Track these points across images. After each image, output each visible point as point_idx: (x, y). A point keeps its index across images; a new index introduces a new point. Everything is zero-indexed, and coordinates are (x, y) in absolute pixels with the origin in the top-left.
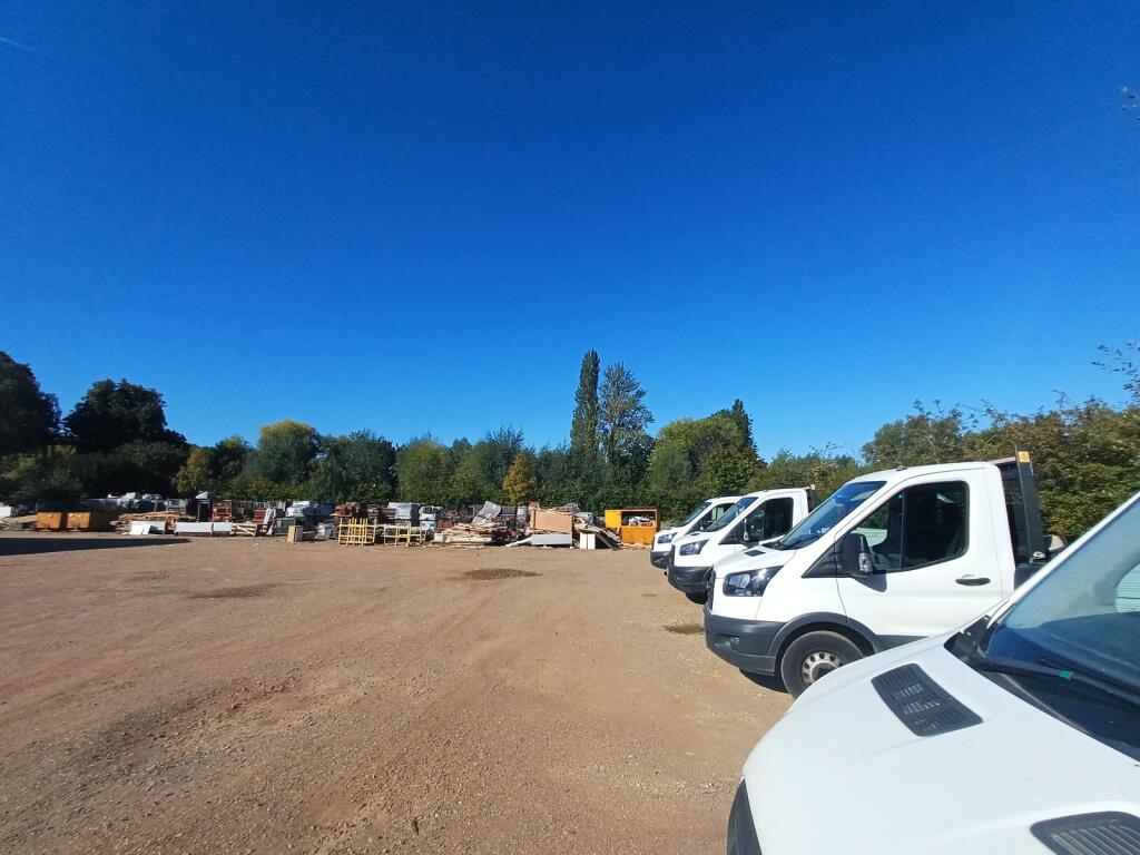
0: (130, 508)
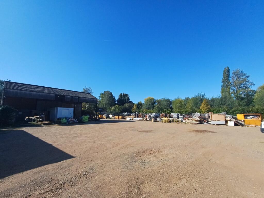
0: (126, 115)
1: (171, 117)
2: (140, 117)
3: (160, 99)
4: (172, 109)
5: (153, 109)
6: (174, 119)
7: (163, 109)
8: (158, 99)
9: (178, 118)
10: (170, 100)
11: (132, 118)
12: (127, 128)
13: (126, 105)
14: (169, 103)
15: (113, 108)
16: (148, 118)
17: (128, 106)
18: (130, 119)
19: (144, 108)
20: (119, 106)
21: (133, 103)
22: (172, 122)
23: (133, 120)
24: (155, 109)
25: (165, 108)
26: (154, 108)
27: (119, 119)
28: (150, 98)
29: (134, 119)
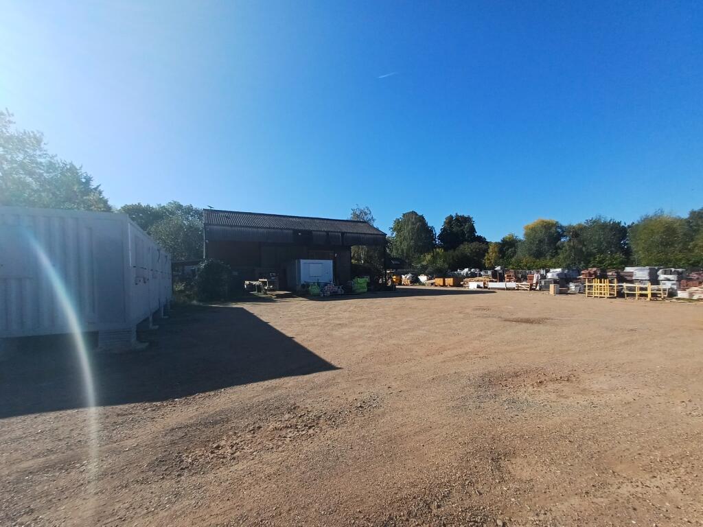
0: (467, 276)
1: (621, 279)
2: (509, 281)
3: (579, 225)
4: (628, 252)
5: (553, 257)
6: (637, 285)
7: (591, 255)
8: (575, 223)
9: (654, 280)
10: (619, 223)
11: (484, 284)
12: (467, 311)
13: (467, 248)
14: (614, 235)
15: (429, 257)
16: (537, 283)
17: (471, 250)
18: (479, 287)
19: (522, 255)
20: (446, 250)
21: (488, 240)
22: (628, 295)
23: (486, 288)
24: (561, 256)
25: (601, 252)
26: (557, 254)
27: (446, 286)
28: (543, 221)
29: (491, 285)
